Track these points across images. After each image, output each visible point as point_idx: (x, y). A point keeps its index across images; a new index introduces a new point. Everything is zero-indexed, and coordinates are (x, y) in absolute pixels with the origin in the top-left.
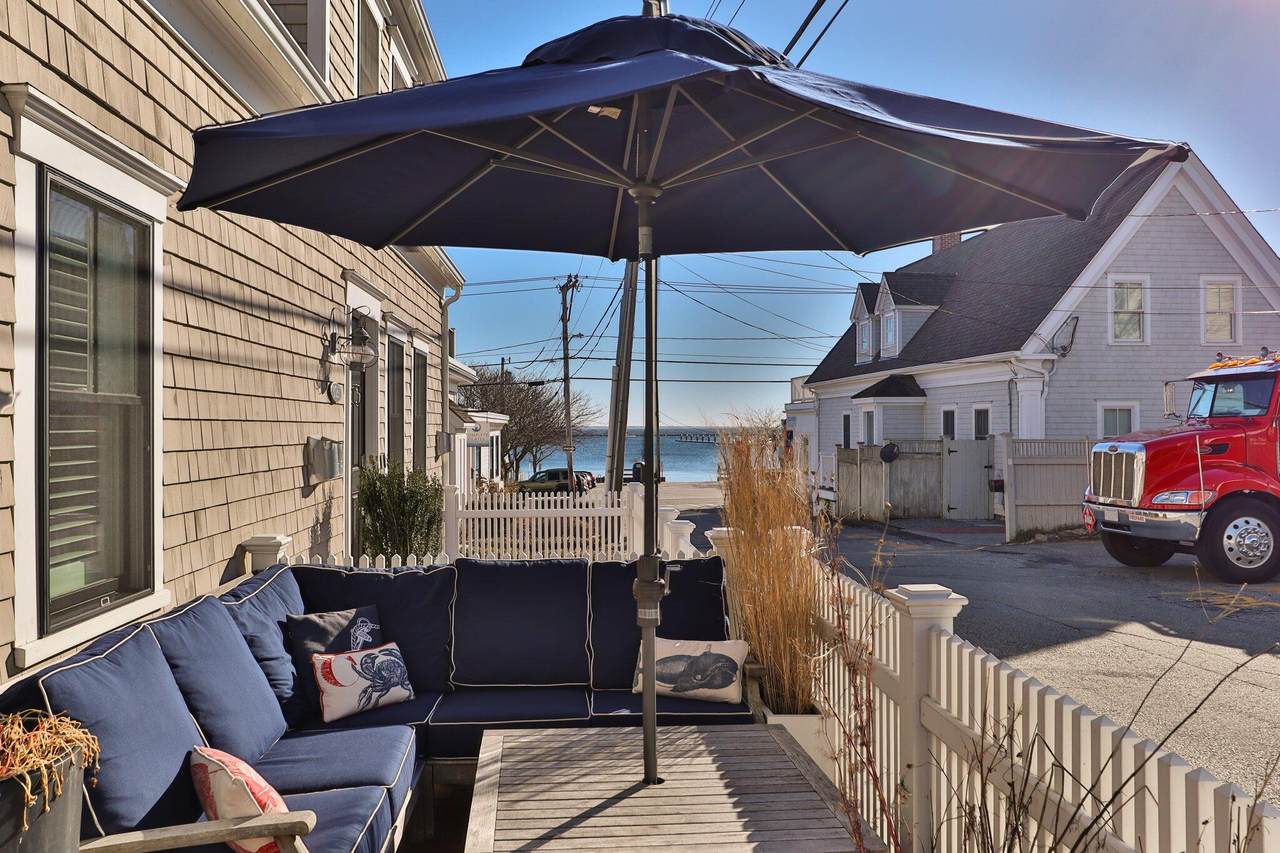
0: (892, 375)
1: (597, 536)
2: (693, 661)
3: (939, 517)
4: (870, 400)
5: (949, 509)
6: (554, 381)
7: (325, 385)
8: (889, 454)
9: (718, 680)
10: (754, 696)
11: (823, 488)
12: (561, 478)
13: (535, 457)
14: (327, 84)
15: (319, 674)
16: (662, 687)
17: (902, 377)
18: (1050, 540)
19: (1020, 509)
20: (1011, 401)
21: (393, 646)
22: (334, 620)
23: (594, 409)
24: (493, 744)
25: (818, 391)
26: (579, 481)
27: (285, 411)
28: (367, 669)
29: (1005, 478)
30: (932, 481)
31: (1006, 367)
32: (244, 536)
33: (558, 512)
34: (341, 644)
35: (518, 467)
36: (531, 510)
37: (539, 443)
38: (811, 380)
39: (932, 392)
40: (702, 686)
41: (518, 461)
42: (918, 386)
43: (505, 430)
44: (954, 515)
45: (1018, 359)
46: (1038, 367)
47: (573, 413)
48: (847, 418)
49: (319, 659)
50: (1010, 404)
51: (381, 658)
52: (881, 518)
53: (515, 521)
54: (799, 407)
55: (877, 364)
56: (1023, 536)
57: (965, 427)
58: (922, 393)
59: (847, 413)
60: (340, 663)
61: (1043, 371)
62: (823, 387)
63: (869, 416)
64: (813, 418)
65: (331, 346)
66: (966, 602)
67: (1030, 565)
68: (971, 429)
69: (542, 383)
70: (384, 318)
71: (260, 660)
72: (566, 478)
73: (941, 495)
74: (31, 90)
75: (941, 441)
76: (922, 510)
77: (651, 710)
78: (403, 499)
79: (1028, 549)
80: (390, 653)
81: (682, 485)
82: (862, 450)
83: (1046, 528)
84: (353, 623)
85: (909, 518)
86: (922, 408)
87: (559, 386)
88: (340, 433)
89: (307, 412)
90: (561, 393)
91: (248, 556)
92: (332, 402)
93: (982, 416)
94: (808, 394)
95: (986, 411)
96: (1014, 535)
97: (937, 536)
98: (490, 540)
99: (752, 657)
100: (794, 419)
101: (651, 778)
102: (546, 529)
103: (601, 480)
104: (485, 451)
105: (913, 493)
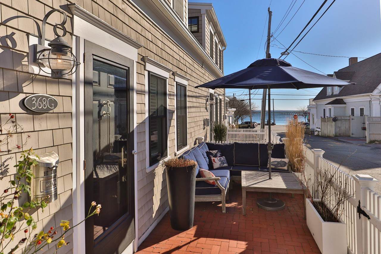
0: (336, 99)
1: (259, 138)
2: (278, 162)
3: (349, 136)
4: (330, 105)
5: (352, 134)
6: (247, 100)
7: (206, 108)
8: (335, 120)
9: (283, 166)
10: (290, 169)
11: (317, 128)
12: (249, 123)
13: (242, 118)
14: (206, 51)
15: (213, 161)
16: (272, 166)
17: (339, 99)
18: (379, 143)
19: (371, 135)
20: (370, 106)
21: (224, 157)
22: (214, 152)
23: (257, 106)
24: (243, 173)
25: (317, 102)
26: (253, 124)
27: (201, 114)
28: (220, 160)
29: (366, 126)
30: (347, 127)
31: (368, 97)
32: (197, 137)
33: (249, 133)
34: (215, 156)
35: (238, 121)
36: (242, 132)
37: (243, 115)
38: (315, 99)
39: (348, 103)
40: (280, 167)
41: (238, 119)
42: (344, 102)
43: (235, 112)
44: (353, 136)
45: (372, 95)
46: (378, 97)
47: (252, 108)
48: (324, 110)
49: (212, 158)
50: (370, 107)
51: (222, 159)
52: (333, 136)
53: (239, 135)
54: (311, 106)
55: (332, 96)
56: (372, 142)
57: (357, 113)
58: (345, 103)
59: (324, 108)
60: (216, 159)
61: (379, 98)
62: (318, 101)
63: (330, 109)
64: (315, 109)
65: (207, 101)
66: (325, 152)
67: (372, 149)
68: (359, 113)
69: (244, 100)
70: (214, 93)
71: (204, 158)
72: (250, 124)
73: (350, 131)
74: (177, 73)
75: (350, 116)
76: (344, 134)
77: (270, 170)
78: (221, 130)
79: (372, 145)
80: (224, 158)
81: (280, 126)
82: (328, 119)
83: (378, 140)
84: (217, 153)
85: (341, 136)
86: (345, 107)
87: (248, 101)
88: (208, 117)
89: (204, 114)
90: (249, 103)
91: (197, 141)
92: (207, 111)
93: (362, 110)
94: (314, 103)
95: (363, 109)
96: (369, 141)
97: (348, 141)
98: (235, 139)
99: (289, 162)
100: (310, 110)
101: (270, 178)
102: (247, 136)
103: (259, 124)
104: (231, 118)
105: (342, 130)
